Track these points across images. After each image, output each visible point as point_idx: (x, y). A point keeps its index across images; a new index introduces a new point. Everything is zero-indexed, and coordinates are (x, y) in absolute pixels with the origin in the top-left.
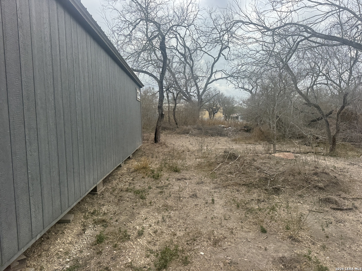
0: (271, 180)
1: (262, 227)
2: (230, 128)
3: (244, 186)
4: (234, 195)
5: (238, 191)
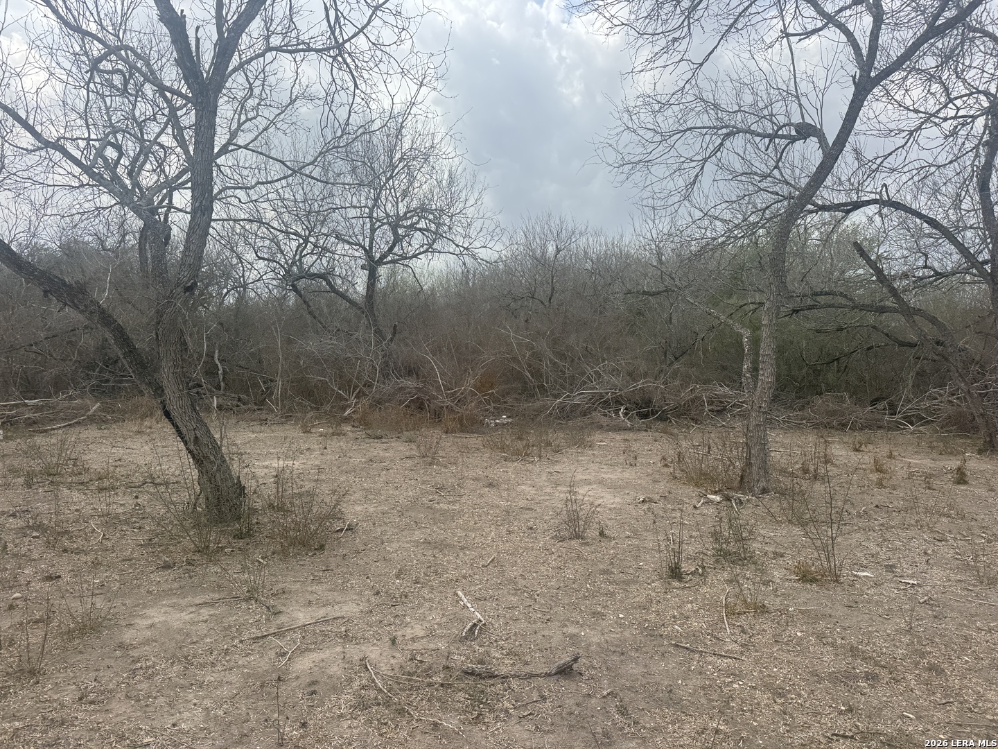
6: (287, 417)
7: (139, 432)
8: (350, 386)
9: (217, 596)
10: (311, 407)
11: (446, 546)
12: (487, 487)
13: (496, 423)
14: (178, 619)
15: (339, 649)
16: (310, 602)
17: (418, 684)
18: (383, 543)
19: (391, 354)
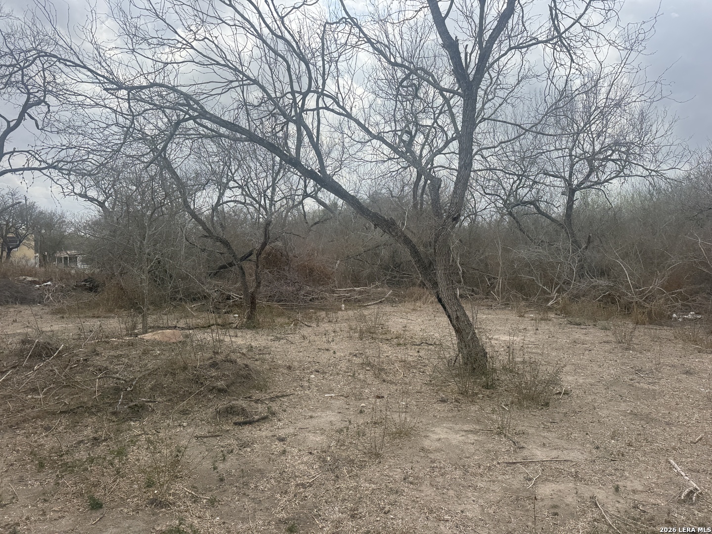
0: (126, 390)
1: (92, 498)
2: (49, 283)
3: (63, 415)
4: (36, 441)
5: (47, 429)
6: (505, 304)
7: (414, 310)
8: (552, 283)
9: (478, 427)
10: (522, 298)
11: (652, 419)
12: (684, 374)
13: (684, 318)
14: (456, 438)
15: (571, 485)
16: (544, 444)
17: (644, 529)
18: (595, 408)
19: (585, 259)
